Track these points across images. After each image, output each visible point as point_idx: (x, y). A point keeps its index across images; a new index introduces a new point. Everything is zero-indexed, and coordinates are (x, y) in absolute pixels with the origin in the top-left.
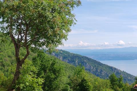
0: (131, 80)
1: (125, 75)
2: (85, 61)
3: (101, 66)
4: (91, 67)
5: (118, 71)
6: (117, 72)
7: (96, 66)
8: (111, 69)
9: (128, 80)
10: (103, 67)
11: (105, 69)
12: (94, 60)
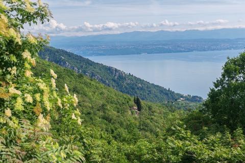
0: (142, 89)
1: (132, 80)
2: (63, 58)
3: (92, 67)
4: (73, 69)
5: (121, 74)
6: (120, 77)
7: (82, 66)
8: (109, 71)
9: (138, 89)
10: (95, 68)
11: (99, 72)
12: (77, 56)
